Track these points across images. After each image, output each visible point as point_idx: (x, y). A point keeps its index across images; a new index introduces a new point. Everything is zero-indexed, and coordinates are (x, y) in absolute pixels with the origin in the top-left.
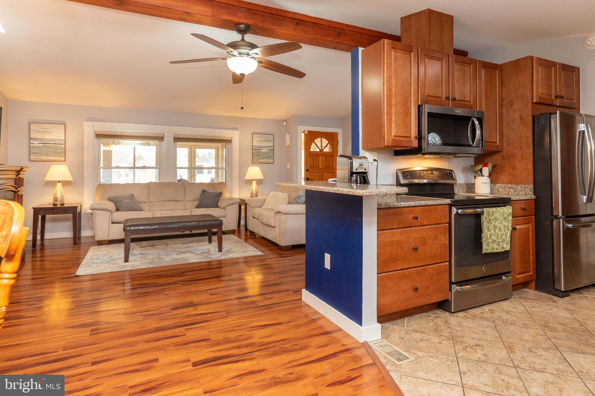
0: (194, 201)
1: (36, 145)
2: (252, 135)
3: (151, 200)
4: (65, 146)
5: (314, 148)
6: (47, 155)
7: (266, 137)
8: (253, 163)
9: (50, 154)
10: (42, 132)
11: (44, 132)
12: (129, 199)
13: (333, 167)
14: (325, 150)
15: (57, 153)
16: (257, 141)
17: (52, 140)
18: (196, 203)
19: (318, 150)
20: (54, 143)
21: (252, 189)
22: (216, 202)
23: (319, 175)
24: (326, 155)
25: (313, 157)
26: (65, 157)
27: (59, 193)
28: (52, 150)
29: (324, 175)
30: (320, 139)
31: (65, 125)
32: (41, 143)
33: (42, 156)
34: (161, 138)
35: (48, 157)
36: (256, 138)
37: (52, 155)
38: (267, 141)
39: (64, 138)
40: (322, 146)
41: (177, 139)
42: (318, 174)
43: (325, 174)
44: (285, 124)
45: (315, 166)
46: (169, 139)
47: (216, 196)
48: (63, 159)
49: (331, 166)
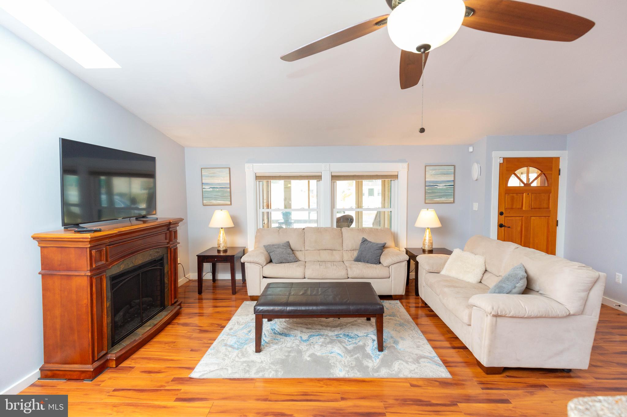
0: (353, 251)
1: (207, 190)
2: (426, 168)
3: (307, 248)
4: (230, 190)
5: (513, 182)
6: (216, 199)
7: (445, 169)
8: (426, 203)
9: (218, 198)
10: (211, 177)
11: (214, 177)
12: (283, 248)
13: (548, 208)
14: (532, 185)
15: (224, 196)
16: (431, 175)
17: (219, 184)
18: (355, 254)
19: (522, 185)
20: (221, 187)
21: (425, 240)
22: (378, 256)
23: (522, 220)
24: (536, 191)
25: (511, 195)
26: (231, 201)
27: (221, 239)
28: (219, 194)
29: (532, 220)
30: (525, 169)
31: (230, 169)
32: (211, 188)
33: (212, 200)
34: (318, 177)
35: (217, 201)
36: (430, 171)
37: (220, 199)
38: (445, 174)
39: (228, 182)
40: (528, 179)
41: (335, 178)
42: (520, 218)
43: (532, 218)
44: (471, 149)
45: (514, 207)
46: (327, 178)
47: (378, 248)
48: (229, 203)
49: (546, 206)
